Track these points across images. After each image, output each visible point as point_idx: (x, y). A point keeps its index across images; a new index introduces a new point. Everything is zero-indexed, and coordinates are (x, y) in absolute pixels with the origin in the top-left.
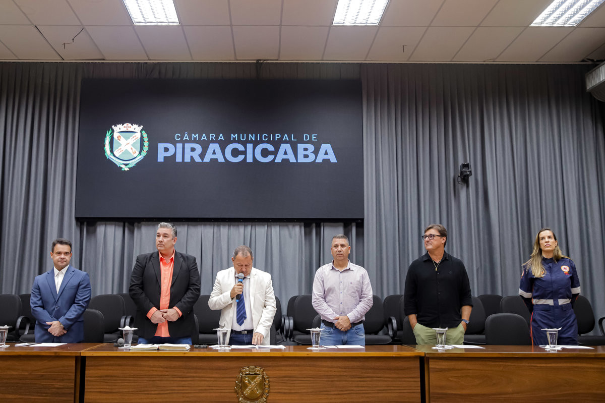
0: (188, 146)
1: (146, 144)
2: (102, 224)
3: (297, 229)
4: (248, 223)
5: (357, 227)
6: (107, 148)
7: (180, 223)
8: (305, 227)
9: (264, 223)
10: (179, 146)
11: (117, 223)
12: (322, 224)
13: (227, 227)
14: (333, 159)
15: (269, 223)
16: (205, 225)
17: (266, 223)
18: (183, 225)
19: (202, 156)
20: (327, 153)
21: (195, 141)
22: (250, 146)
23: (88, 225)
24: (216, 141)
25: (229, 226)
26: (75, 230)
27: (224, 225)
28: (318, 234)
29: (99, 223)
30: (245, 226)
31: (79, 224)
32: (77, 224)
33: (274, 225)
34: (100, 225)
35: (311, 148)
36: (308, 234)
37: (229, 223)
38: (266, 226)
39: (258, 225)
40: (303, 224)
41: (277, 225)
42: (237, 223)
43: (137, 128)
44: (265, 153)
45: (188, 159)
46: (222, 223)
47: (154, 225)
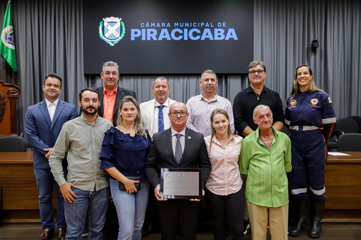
0: (149, 31)
1: (124, 29)
4: (185, 76)
6: (101, 32)
7: (146, 77)
8: (219, 79)
9: (194, 76)
10: (144, 30)
12: (228, 77)
13: (173, 79)
14: (236, 38)
15: (198, 77)
17: (196, 76)
18: (147, 78)
19: (157, 36)
20: (232, 34)
21: (153, 28)
22: (186, 30)
23: (91, 79)
24: (166, 27)
25: (174, 78)
26: (84, 81)
27: (171, 78)
28: (226, 83)
30: (184, 78)
31: (86, 78)
32: (85, 78)
35: (222, 31)
36: (220, 83)
37: (174, 77)
38: (196, 78)
39: (191, 78)
42: (178, 77)
43: (118, 20)
44: (195, 34)
45: (149, 39)
46: (170, 77)
47: (130, 78)
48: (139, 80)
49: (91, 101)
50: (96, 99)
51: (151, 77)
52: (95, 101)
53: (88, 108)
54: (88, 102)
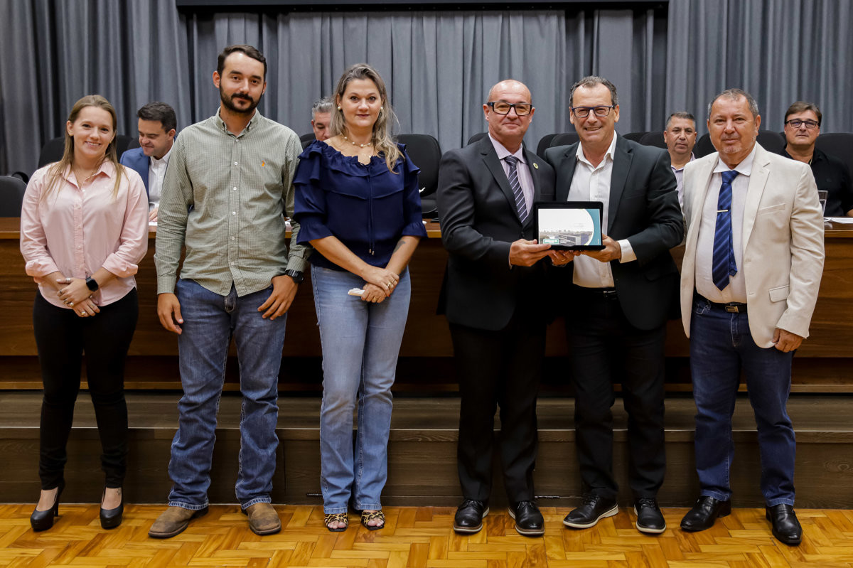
2: (224, 18)
3: (553, 21)
4: (470, 12)
5: (656, 18)
7: (355, 13)
8: (567, 18)
9: (497, 12)
11: (247, 14)
12: (597, 12)
13: (433, 21)
15: (505, 12)
16: (396, 17)
17: (501, 12)
18: (360, 17)
23: (200, 20)
25: (438, 17)
26: (178, 27)
27: (429, 16)
29: (217, 15)
30: (465, 17)
31: (184, 18)
32: (181, 18)
33: (514, 15)
34: (219, 19)
36: (571, 31)
37: (439, 13)
38: (500, 18)
39: (488, 15)
40: (563, 12)
41: (519, 15)
42: (450, 13)
46: (425, 13)
47: (311, 18)
48: (337, 24)
49: (246, 82)
50: (259, 78)
51: (370, 13)
52: (255, 82)
53: (235, 96)
54: (238, 82)
